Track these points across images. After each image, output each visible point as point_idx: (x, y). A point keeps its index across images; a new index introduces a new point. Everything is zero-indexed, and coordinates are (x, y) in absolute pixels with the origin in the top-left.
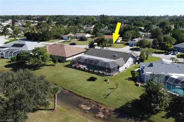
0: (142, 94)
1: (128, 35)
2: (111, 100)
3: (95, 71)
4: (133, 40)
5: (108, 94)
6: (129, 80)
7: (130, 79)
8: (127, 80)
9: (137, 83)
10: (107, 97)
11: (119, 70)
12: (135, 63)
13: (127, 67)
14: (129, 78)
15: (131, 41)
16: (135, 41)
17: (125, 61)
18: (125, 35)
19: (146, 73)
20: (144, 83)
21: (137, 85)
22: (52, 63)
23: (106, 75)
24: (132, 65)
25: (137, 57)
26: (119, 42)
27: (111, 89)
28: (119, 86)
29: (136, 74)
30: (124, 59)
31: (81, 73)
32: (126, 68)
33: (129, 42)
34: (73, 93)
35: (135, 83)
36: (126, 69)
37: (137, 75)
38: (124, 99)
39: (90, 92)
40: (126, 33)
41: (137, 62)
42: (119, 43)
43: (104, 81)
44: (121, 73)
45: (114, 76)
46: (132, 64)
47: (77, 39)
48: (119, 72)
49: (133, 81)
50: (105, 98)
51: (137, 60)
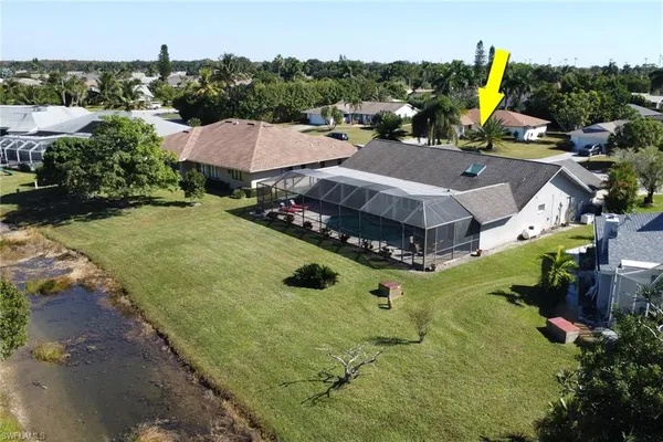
0: (559, 408)
1: (571, 106)
2: (347, 416)
3: (353, 240)
4: (595, 127)
5: (343, 376)
6: (511, 299)
7: (522, 294)
8: (502, 300)
9: (559, 322)
10: (334, 393)
11: (476, 245)
12: (578, 220)
13: (531, 233)
14: (515, 288)
15: (585, 132)
16: (604, 131)
17: (517, 201)
18: (561, 106)
19: (625, 263)
20: (607, 327)
21: (555, 336)
22: (179, 195)
23: (400, 265)
24: (563, 225)
25: (594, 188)
26: (534, 138)
27: (381, 341)
28: (440, 332)
29: (558, 266)
30: (514, 190)
31: (279, 245)
32: (521, 238)
33: (577, 135)
34: (167, 343)
35: (543, 322)
36: (521, 243)
37: (563, 273)
38: (431, 422)
39: (254, 346)
40: (563, 99)
41: (590, 212)
42: (529, 142)
43: (373, 292)
44: (488, 258)
45: (442, 272)
46: (563, 221)
47: (361, 122)
48: (478, 255)
49: (536, 309)
50: (314, 400)
51: (591, 205)
